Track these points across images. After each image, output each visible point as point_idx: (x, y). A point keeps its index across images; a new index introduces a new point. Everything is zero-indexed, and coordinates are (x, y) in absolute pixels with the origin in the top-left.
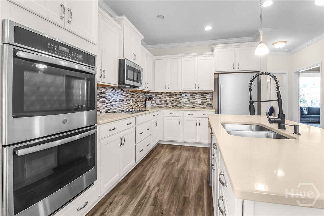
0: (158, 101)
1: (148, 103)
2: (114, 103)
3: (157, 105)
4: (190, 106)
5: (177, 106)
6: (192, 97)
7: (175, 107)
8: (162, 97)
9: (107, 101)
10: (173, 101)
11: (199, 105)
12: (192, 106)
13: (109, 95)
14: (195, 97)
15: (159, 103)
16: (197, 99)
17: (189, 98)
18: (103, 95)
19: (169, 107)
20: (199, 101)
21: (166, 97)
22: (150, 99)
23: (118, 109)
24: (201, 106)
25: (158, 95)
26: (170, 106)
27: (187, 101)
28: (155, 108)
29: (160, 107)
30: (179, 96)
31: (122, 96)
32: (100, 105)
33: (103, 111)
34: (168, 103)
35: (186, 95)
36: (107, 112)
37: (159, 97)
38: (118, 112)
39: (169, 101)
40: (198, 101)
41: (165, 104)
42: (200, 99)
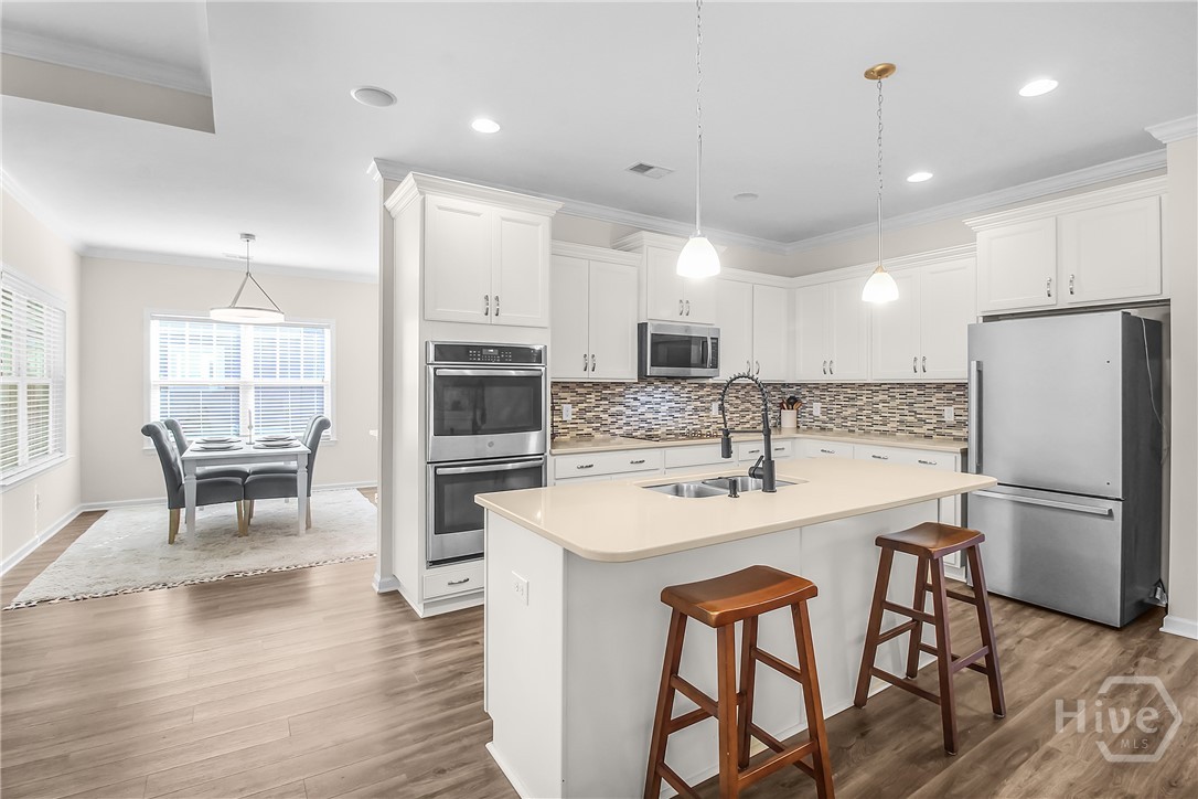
0: (817, 408)
1: (788, 417)
2: (648, 416)
3: (816, 423)
4: (916, 430)
5: (875, 427)
6: (923, 399)
7: (868, 432)
8: (828, 399)
9: (629, 412)
10: (861, 410)
11: (949, 427)
12: (924, 430)
13: (635, 399)
14: (935, 401)
15: (821, 417)
16: (939, 405)
17: (911, 404)
18: (618, 399)
19: (850, 431)
20: (949, 414)
21: (841, 397)
22: (792, 402)
23: (664, 429)
24: (955, 433)
25: (817, 392)
26: (853, 426)
27: (906, 412)
28: (810, 431)
29: (823, 429)
30: (881, 397)
31: (677, 398)
32: (610, 420)
33: (617, 432)
34: (845, 418)
35: (904, 391)
36: (629, 436)
37: (821, 398)
38: (664, 436)
39: (850, 411)
40: (946, 414)
41: (838, 421)
42: (952, 408)
